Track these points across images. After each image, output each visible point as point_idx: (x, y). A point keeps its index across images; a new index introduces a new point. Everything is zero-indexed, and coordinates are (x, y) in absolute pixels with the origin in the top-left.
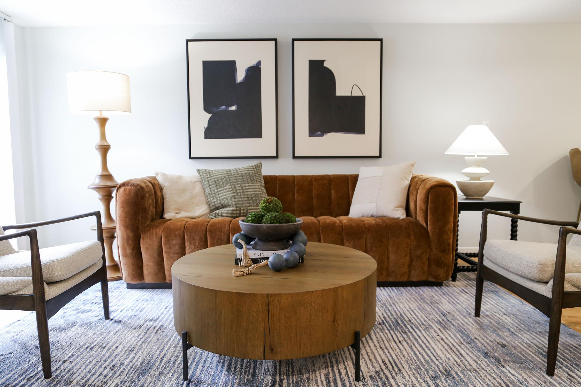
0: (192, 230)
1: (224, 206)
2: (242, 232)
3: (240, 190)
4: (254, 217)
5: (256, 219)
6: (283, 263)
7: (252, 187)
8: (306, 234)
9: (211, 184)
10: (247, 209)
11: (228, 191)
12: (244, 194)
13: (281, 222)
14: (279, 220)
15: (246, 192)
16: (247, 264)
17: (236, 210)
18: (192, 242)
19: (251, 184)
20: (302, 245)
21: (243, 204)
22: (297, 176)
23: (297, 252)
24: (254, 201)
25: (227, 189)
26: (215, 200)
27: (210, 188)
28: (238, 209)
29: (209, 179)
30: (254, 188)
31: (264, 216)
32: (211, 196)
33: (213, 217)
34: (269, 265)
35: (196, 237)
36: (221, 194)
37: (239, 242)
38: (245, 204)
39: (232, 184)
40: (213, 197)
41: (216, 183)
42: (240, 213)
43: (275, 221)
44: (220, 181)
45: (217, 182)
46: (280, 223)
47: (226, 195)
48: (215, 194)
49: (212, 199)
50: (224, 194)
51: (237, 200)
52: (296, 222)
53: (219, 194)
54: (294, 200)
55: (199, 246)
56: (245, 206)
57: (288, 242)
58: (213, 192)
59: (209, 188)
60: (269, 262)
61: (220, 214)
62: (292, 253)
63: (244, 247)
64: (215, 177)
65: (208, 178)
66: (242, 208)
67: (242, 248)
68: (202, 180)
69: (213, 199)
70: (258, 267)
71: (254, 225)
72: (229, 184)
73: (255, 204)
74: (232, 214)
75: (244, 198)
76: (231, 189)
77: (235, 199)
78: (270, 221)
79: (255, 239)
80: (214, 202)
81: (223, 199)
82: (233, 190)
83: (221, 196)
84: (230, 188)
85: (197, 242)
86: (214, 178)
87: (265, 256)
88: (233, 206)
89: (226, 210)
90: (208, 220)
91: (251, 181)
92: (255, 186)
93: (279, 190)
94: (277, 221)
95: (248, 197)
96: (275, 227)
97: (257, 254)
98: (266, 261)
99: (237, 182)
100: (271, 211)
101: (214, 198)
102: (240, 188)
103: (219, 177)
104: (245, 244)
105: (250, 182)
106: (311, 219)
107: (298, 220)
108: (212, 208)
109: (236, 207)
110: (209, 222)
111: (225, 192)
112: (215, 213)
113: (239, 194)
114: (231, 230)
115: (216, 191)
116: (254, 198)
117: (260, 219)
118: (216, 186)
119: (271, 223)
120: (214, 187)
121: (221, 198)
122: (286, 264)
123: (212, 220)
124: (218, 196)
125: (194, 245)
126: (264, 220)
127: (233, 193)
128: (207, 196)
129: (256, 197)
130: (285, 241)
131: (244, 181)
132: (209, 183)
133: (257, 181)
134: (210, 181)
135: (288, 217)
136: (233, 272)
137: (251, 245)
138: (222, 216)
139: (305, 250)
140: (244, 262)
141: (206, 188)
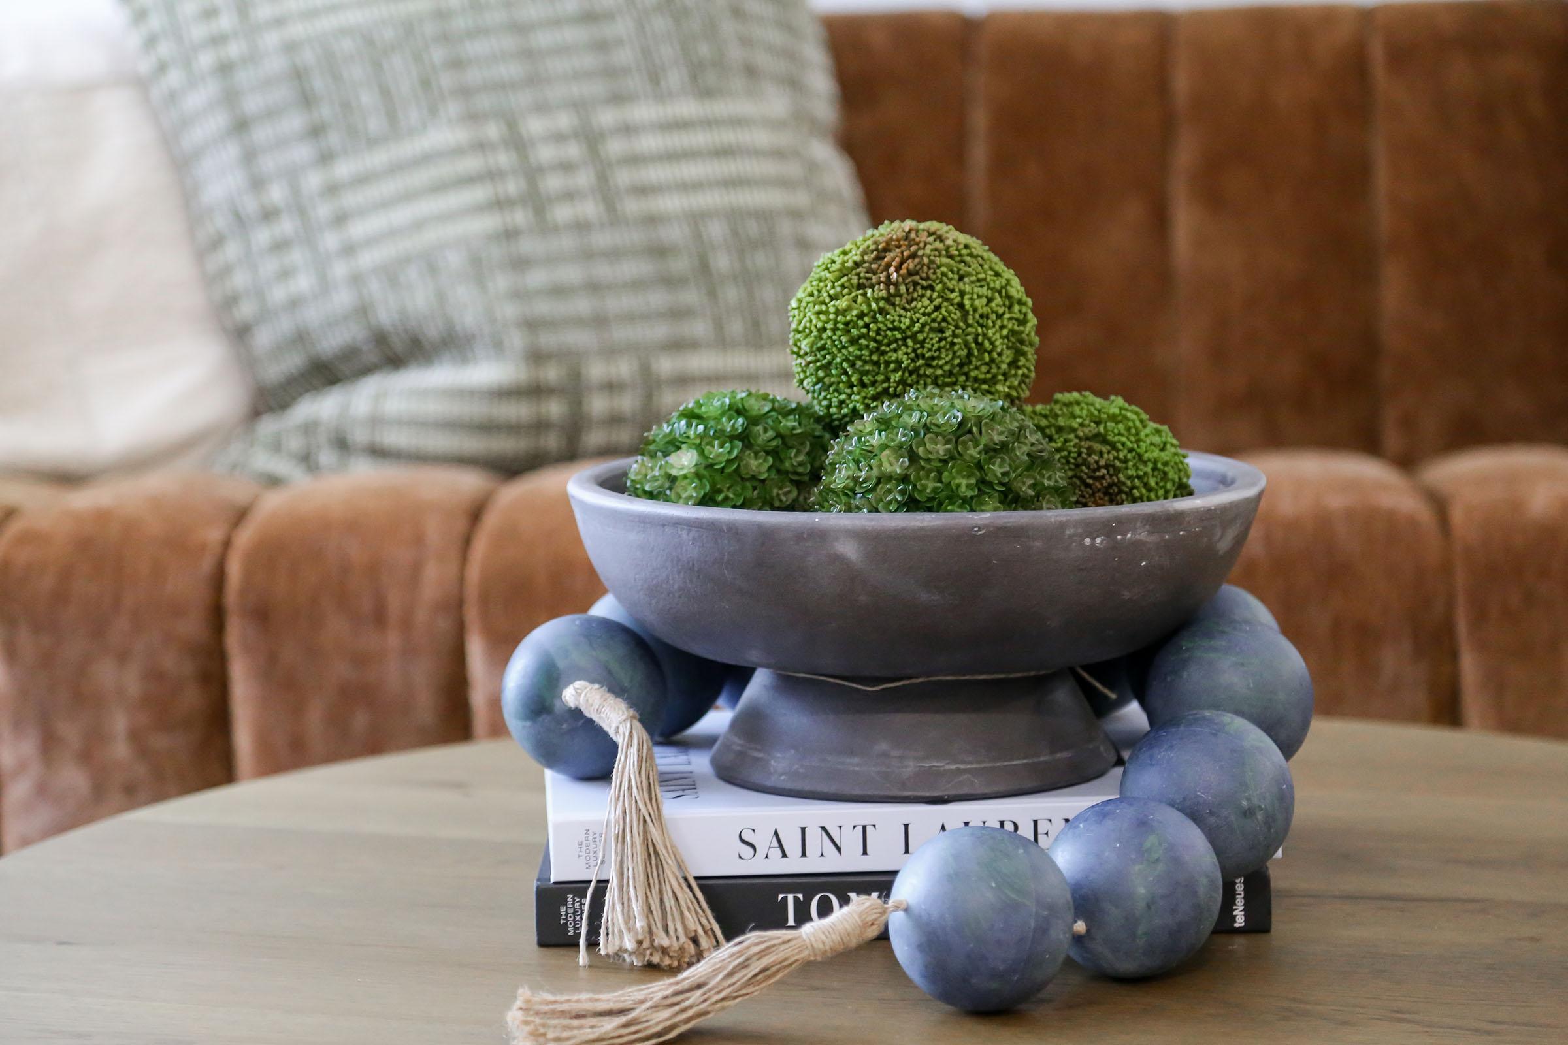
0: (60, 596)
1: (398, 346)
2: (605, 608)
3: (566, 167)
4: (732, 438)
5: (757, 465)
6: (1043, 929)
7: (699, 139)
8: (1292, 630)
9: (252, 104)
10: (650, 384)
11: (439, 187)
12: (614, 218)
13: (1025, 489)
14: (997, 469)
15: (643, 191)
16: (663, 940)
17: (535, 391)
18: (71, 732)
19: (687, 108)
20: (1256, 738)
21: (600, 321)
22: (1200, 19)
23: (1194, 814)
24: (731, 294)
25: (426, 159)
26: (303, 283)
27: (249, 157)
28: (552, 374)
29: (234, 50)
30: (724, 152)
31: (835, 427)
32: (263, 236)
33: (280, 466)
34: (902, 948)
35: (105, 673)
36: (362, 212)
37: (577, 713)
38: (630, 318)
39: (484, 102)
40: (280, 246)
41: (307, 100)
42: (575, 427)
43: (964, 485)
44: (357, 72)
45: (319, 83)
46: (1011, 499)
47: (418, 225)
48: (300, 210)
49: (269, 266)
50: (401, 215)
51: (537, 278)
52: (1184, 490)
53: (341, 219)
54: (1164, 277)
55: (141, 770)
56: (632, 348)
57: (1101, 708)
58: (277, 194)
59: (231, 151)
60: (897, 923)
61: (360, 436)
62: (1143, 824)
63: (626, 765)
64: (297, 30)
65: (218, 40)
66: (596, 371)
67: (603, 776)
68: (162, 68)
69: (285, 274)
70: (782, 965)
71: (734, 530)
72: (453, 108)
73: (736, 327)
74: (487, 427)
75: (614, 255)
76: (471, 164)
77: (520, 264)
78: (905, 479)
79: (740, 676)
80: (295, 303)
81: (391, 274)
82: (492, 175)
83: (372, 241)
84: (457, 152)
85: (120, 723)
86: (290, 47)
87: (851, 861)
88: (498, 346)
89: (424, 393)
90: (237, 491)
91: (696, 70)
92: (737, 122)
93: (1002, 165)
94: (983, 484)
95: (659, 251)
96: (966, 537)
97: (763, 840)
98: (860, 905)
99: (533, 80)
100: (914, 377)
101: (297, 256)
102: (574, 151)
103: (344, 32)
104: (640, 732)
105: (675, 78)
106: (1351, 485)
107: (1206, 475)
108: (275, 371)
109: (536, 357)
110: (240, 515)
111: (408, 197)
112: (309, 428)
113: (562, 213)
114: (485, 599)
115: (313, 181)
116: (722, 262)
117: (796, 459)
118: (316, 132)
119: (912, 504)
120: (281, 143)
121: (367, 259)
122: (1078, 939)
123: (272, 503)
124: (330, 241)
125: (86, 757)
126: (840, 478)
127: (500, 204)
128: (217, 242)
129: (742, 246)
130: (1064, 696)
131: (610, 72)
132: (230, 98)
133: (751, 72)
134: (244, 77)
135: (1102, 438)
136: (514, 1016)
137: (706, 742)
138: (378, 453)
139: (1285, 799)
140: (628, 917)
141: (197, 154)
